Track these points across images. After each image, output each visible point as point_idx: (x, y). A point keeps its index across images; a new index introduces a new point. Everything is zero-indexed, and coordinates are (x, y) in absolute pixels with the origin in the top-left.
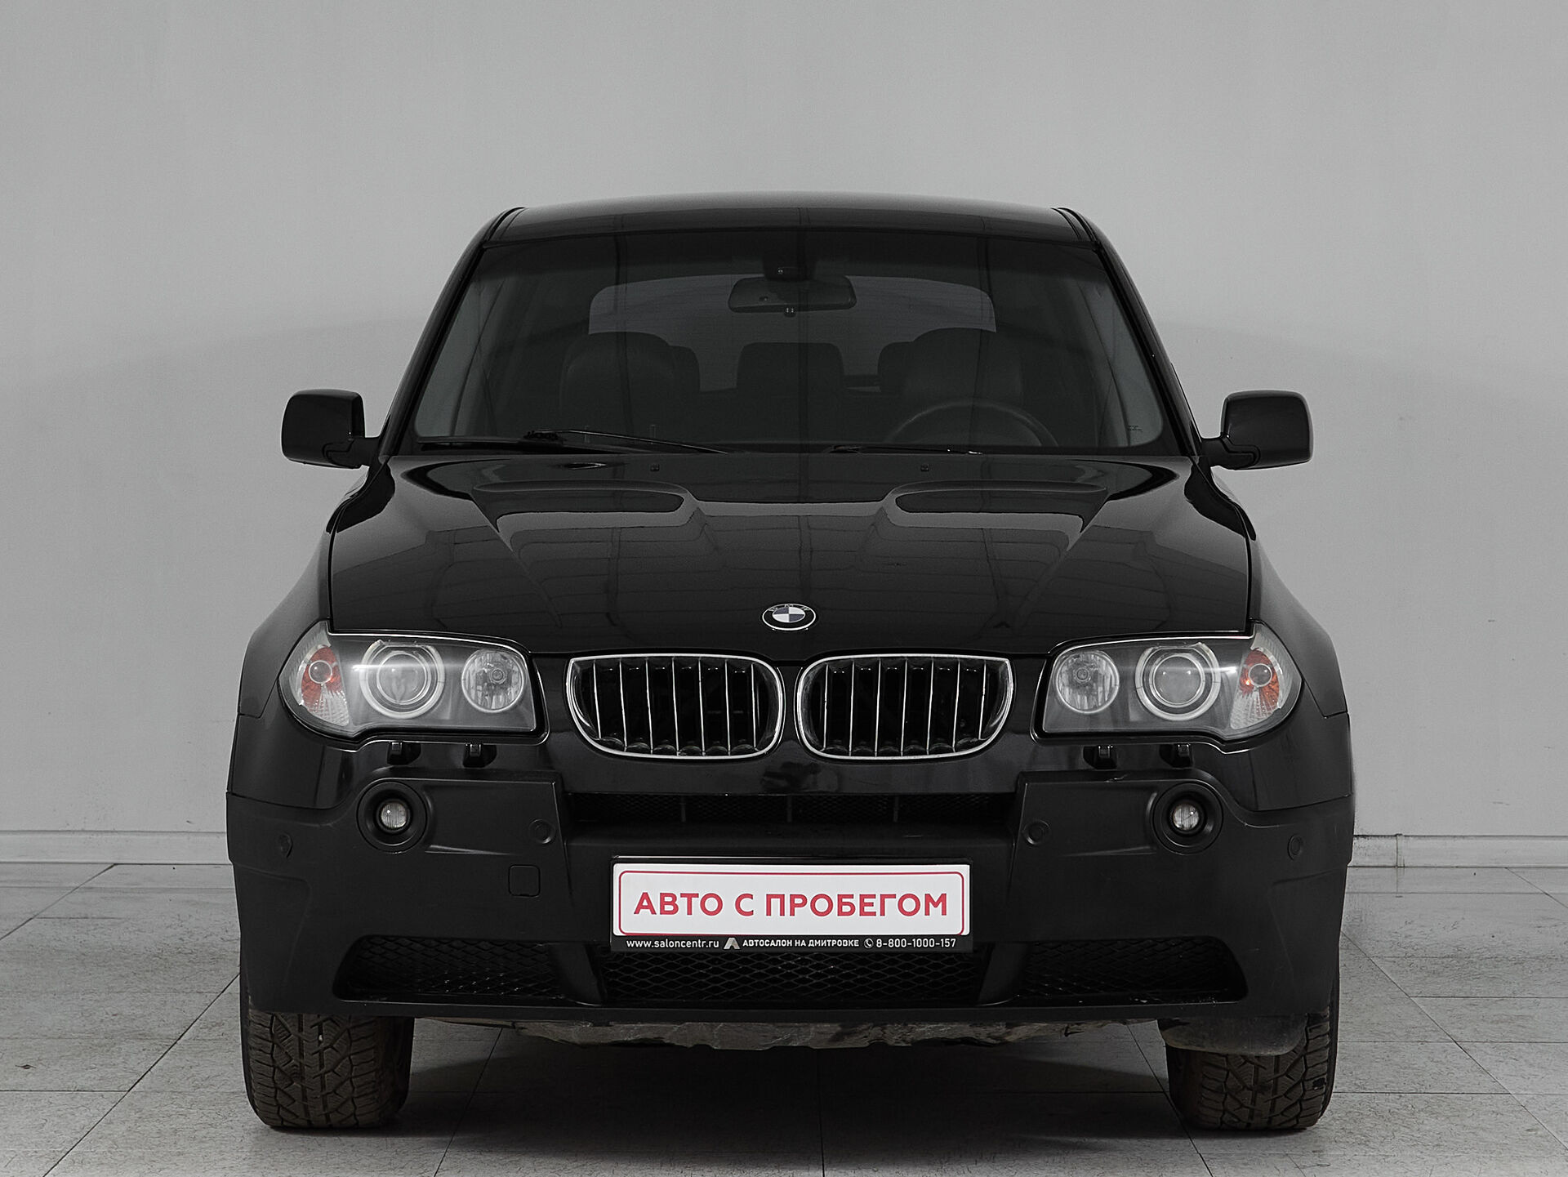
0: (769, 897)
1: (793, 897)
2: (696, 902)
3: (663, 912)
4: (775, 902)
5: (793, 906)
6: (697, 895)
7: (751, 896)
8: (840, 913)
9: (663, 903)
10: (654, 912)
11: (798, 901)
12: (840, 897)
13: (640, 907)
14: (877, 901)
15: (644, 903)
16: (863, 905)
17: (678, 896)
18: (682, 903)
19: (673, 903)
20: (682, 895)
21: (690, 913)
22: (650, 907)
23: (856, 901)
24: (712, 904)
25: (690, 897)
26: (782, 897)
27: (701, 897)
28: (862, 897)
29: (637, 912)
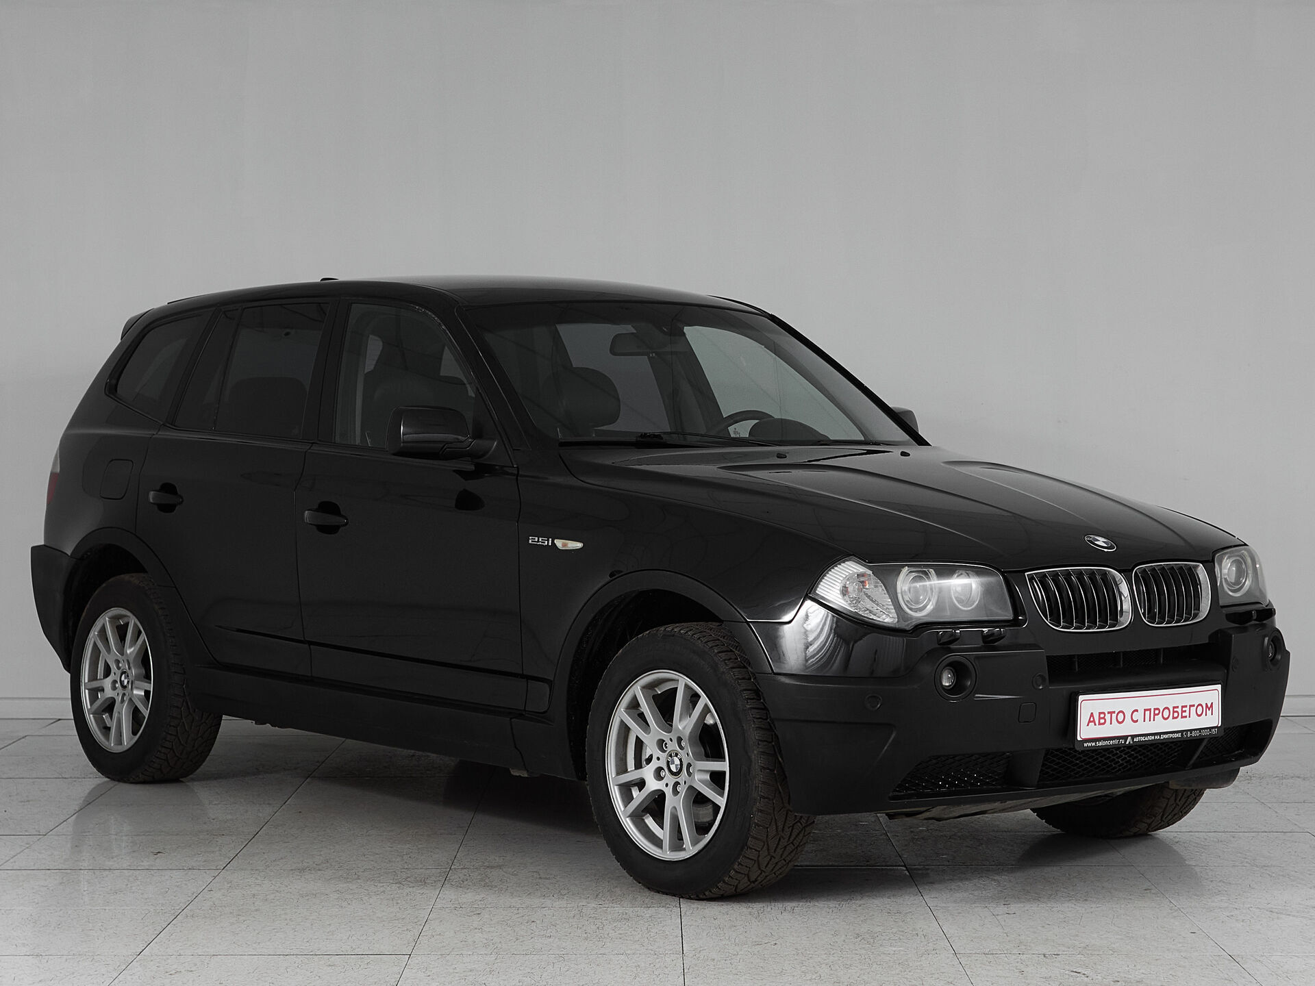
0: (1145, 710)
1: (1155, 709)
2: (1114, 715)
3: (1100, 724)
4: (1147, 713)
5: (1155, 715)
6: (1114, 712)
7: (1137, 711)
8: (1174, 718)
9: (1100, 718)
10: (1095, 725)
11: (1157, 712)
12: (1174, 708)
13: (1090, 721)
14: (1187, 709)
15: (1091, 720)
16: (1183, 712)
17: (1106, 713)
18: (1108, 717)
19: (1104, 718)
20: (1109, 713)
21: (1111, 724)
22: (1094, 721)
23: (1179, 710)
24: (1121, 717)
25: (1111, 713)
26: (1150, 710)
27: (1116, 713)
28: (1183, 707)
29: (1088, 725)
